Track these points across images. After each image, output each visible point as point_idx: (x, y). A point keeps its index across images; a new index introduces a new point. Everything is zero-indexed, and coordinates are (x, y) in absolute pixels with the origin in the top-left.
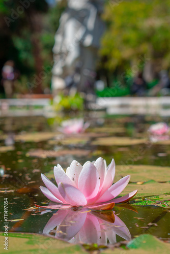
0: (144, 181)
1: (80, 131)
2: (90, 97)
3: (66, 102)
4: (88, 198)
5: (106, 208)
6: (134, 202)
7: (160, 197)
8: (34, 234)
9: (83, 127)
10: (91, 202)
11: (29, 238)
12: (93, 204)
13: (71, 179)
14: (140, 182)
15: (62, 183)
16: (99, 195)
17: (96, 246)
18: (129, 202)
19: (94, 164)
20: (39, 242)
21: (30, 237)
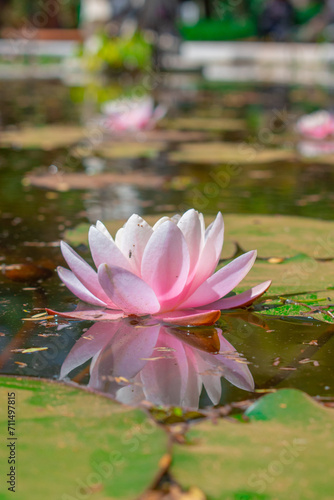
0: (283, 256)
1: (143, 126)
2: (167, 41)
3: (113, 52)
4: (162, 298)
5: (201, 322)
6: (263, 308)
7: (320, 296)
8: (44, 380)
9: (153, 114)
10: (170, 307)
11: (33, 389)
12: (173, 311)
13: (126, 255)
14: (277, 258)
15: (106, 266)
16: (188, 291)
17: (178, 412)
18: (253, 307)
19: (179, 225)
20: (55, 399)
21: (36, 386)
